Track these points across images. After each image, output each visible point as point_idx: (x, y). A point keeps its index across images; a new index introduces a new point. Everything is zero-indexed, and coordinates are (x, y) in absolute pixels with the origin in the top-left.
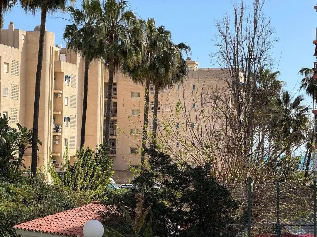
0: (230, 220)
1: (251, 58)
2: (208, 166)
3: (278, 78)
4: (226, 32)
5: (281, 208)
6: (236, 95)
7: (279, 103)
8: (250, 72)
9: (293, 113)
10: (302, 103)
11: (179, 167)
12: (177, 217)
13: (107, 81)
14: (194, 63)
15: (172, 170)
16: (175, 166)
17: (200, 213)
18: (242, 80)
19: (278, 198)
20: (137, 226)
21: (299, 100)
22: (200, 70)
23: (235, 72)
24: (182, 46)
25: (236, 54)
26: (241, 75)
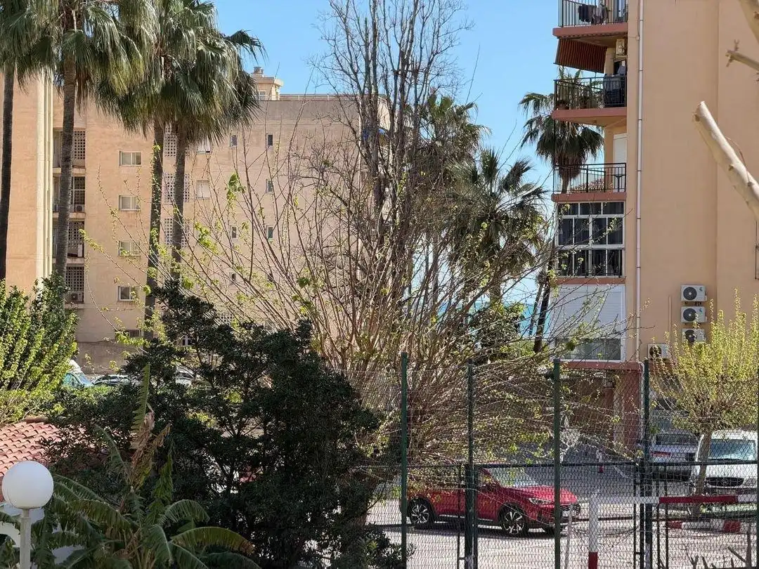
0: (358, 457)
1: (407, 69)
2: (305, 329)
3: (473, 118)
4: (347, 7)
5: (479, 426)
6: (372, 161)
7: (474, 177)
8: (404, 106)
9: (507, 200)
10: (526, 178)
11: (237, 332)
12: (232, 452)
13: (60, 125)
14: (270, 82)
15: (218, 338)
16: (226, 329)
17: (286, 441)
18: (385, 123)
19: (471, 404)
20: (135, 474)
21: (519, 170)
22: (285, 99)
23: (368, 104)
24: (241, 38)
25: (371, 60)
26: (383, 111)
